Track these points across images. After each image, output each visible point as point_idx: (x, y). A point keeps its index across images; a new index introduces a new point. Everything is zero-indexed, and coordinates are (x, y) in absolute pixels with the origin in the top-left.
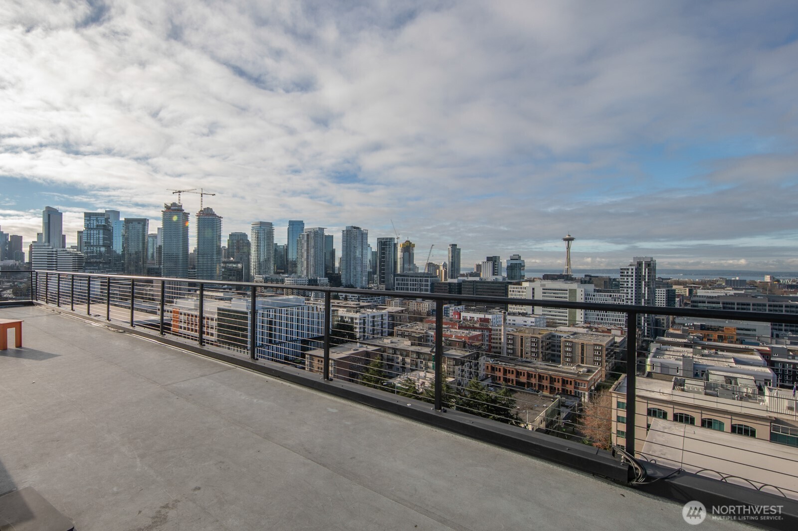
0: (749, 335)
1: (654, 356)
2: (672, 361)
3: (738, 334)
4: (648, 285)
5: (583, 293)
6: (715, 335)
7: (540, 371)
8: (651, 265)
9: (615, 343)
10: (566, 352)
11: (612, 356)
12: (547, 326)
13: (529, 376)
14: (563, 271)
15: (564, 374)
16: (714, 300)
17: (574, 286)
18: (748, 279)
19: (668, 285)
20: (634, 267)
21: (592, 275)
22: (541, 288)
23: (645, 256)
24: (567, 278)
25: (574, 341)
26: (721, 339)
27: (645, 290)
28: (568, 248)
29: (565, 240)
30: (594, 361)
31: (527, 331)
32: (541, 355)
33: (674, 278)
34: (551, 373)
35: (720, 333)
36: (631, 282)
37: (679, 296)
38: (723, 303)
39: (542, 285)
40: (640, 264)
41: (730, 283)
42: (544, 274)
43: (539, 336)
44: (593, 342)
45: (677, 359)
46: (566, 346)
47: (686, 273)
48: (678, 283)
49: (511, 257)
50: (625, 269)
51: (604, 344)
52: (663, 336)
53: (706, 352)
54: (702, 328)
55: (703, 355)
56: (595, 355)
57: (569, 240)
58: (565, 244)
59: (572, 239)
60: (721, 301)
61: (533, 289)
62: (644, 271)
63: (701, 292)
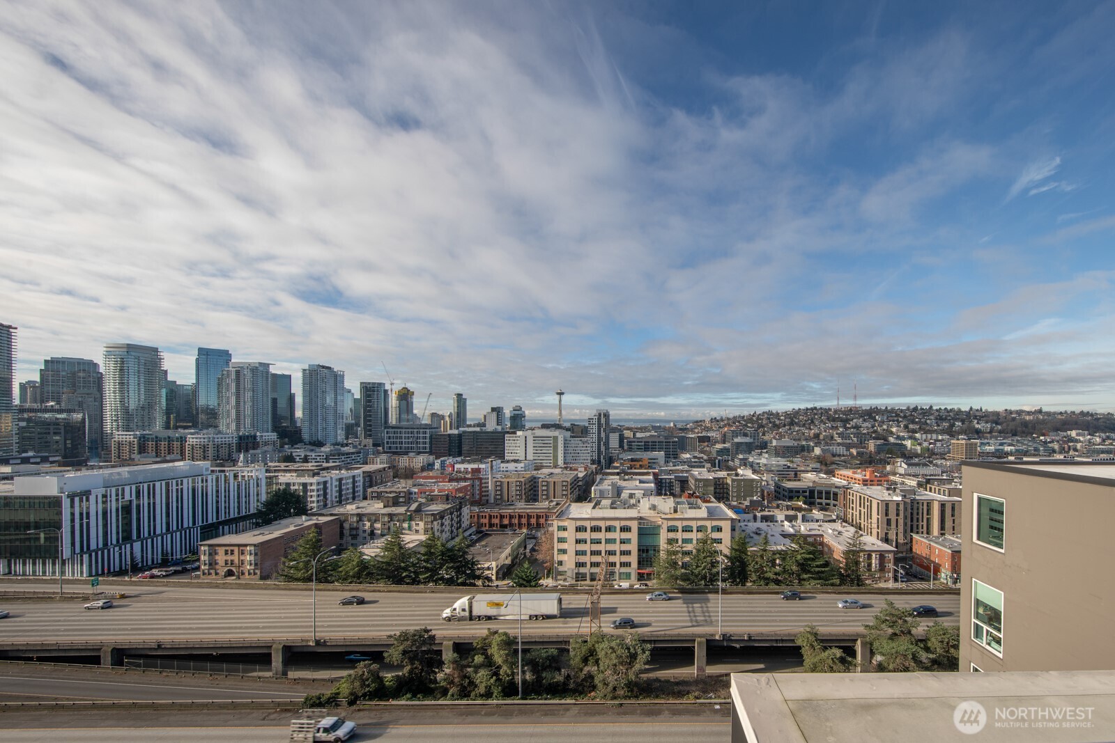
0: (654, 463)
1: (597, 485)
2: (607, 487)
3: (649, 463)
4: (605, 431)
5: (562, 439)
6: (638, 464)
7: (520, 511)
8: (607, 415)
9: (578, 478)
10: (543, 490)
11: (575, 489)
12: (535, 470)
13: (511, 517)
14: (556, 421)
15: (538, 511)
16: (640, 440)
17: (556, 433)
18: (662, 425)
19: (621, 431)
20: (596, 417)
21: (576, 424)
22: (532, 436)
23: (604, 408)
24: (557, 426)
25: (548, 480)
26: (641, 467)
27: (603, 435)
28: (560, 401)
29: (558, 394)
30: (563, 495)
31: (513, 477)
32: (524, 497)
33: (627, 425)
34: (528, 511)
35: (641, 463)
36: (595, 429)
37: (627, 438)
38: (645, 442)
39: (532, 434)
40: (600, 415)
41: (654, 428)
42: (542, 423)
43: (522, 480)
44: (562, 479)
45: (609, 485)
46: (543, 486)
47: (635, 421)
48: (628, 429)
49: (513, 408)
50: (591, 419)
51: (569, 480)
52: (609, 469)
53: (626, 477)
54: (632, 460)
55: (625, 480)
56: (563, 490)
57: (561, 394)
58: (558, 397)
59: (563, 394)
60: (644, 440)
61: (526, 437)
62: (603, 421)
63: (638, 435)
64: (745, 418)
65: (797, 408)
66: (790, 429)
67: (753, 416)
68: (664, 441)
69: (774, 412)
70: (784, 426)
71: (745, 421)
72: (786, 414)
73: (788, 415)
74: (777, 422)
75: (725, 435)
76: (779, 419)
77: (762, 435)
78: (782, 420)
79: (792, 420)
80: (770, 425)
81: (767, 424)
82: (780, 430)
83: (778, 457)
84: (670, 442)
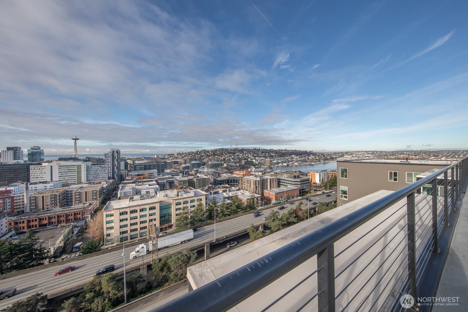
0: (152, 175)
1: (121, 190)
2: (128, 190)
3: (149, 176)
4: (117, 160)
5: (85, 166)
6: (142, 177)
7: (58, 213)
8: (118, 152)
9: (103, 188)
10: (76, 198)
11: (102, 194)
12: (62, 187)
13: (50, 218)
14: (72, 156)
15: (75, 210)
16: (141, 164)
17: (80, 163)
18: (151, 156)
19: (125, 160)
20: (111, 153)
21: (90, 157)
22: (58, 166)
23: (116, 149)
24: (75, 159)
25: (81, 191)
26: (144, 178)
27: (116, 163)
28: (75, 143)
29: (73, 139)
30: (93, 199)
31: (47, 192)
32: (58, 204)
33: (127, 157)
34: (66, 212)
35: (144, 176)
36: (110, 160)
37: (129, 164)
38: (144, 165)
39: (58, 164)
40: (113, 152)
41: (145, 158)
43: (57, 193)
44: (92, 190)
45: (130, 189)
46: (76, 195)
47: (131, 155)
48: (129, 159)
49: (31, 147)
50: (107, 154)
51: (98, 189)
52: (124, 181)
53: (140, 184)
54: (138, 175)
55: (139, 185)
56: (93, 196)
57: (76, 139)
58: (73, 141)
59: (78, 139)
60: (143, 165)
61: (51, 167)
62: (116, 155)
63: (137, 162)
64: (194, 153)
65: (216, 149)
66: (214, 157)
67: (198, 152)
68: (156, 164)
69: (207, 150)
70: (211, 156)
71: (194, 154)
72: (212, 151)
73: (213, 151)
74: (208, 154)
75: (186, 160)
76: (209, 153)
77: (203, 160)
78: (210, 153)
79: (214, 153)
80: (205, 156)
81: (204, 155)
82: (210, 157)
83: (212, 168)
84: (160, 165)
